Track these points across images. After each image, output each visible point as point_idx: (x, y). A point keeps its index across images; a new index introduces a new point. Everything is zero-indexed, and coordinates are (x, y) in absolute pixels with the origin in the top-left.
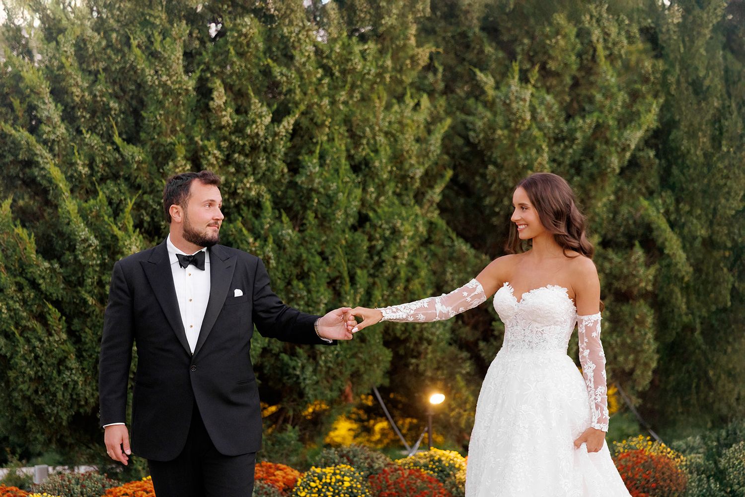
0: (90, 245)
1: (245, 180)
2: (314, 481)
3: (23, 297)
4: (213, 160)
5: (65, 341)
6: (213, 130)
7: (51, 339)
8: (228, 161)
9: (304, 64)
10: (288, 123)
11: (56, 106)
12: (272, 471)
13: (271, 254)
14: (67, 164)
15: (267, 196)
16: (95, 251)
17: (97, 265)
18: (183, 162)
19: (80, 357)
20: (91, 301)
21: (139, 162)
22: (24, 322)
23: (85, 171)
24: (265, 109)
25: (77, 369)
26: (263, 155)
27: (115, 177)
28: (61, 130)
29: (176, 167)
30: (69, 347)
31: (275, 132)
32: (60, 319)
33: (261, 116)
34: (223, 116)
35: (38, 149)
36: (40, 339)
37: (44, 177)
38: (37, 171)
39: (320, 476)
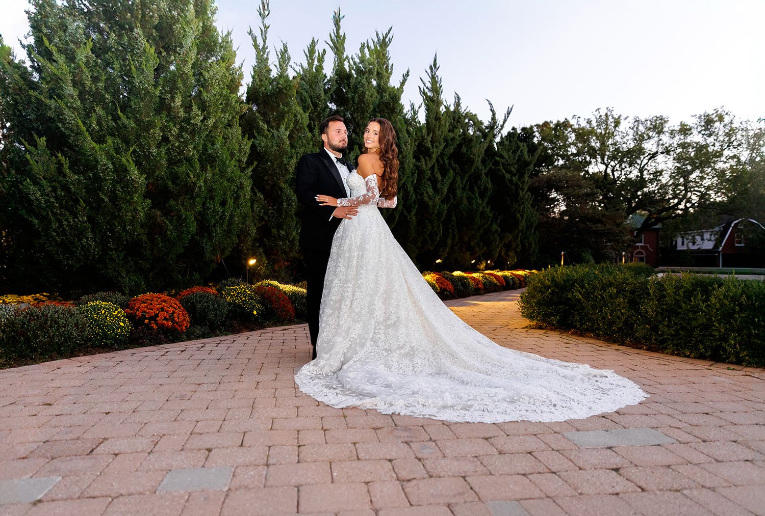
0: (108, 168)
1: (188, 147)
2: (233, 292)
3: (56, 195)
4: (174, 134)
5: (85, 222)
6: (173, 118)
8: (179, 136)
10: (211, 122)
11: (74, 89)
13: (202, 184)
15: (196, 156)
16: (112, 172)
17: (111, 179)
18: (158, 131)
19: (93, 231)
21: (132, 128)
23: (97, 128)
24: (200, 112)
25: (91, 238)
27: (113, 135)
28: (79, 103)
29: (155, 133)
30: (88, 225)
31: (205, 125)
32: (85, 209)
33: (198, 115)
34: (178, 112)
35: (66, 111)
36: (67, 220)
37: (67, 128)
38: (60, 125)
39: (235, 290)
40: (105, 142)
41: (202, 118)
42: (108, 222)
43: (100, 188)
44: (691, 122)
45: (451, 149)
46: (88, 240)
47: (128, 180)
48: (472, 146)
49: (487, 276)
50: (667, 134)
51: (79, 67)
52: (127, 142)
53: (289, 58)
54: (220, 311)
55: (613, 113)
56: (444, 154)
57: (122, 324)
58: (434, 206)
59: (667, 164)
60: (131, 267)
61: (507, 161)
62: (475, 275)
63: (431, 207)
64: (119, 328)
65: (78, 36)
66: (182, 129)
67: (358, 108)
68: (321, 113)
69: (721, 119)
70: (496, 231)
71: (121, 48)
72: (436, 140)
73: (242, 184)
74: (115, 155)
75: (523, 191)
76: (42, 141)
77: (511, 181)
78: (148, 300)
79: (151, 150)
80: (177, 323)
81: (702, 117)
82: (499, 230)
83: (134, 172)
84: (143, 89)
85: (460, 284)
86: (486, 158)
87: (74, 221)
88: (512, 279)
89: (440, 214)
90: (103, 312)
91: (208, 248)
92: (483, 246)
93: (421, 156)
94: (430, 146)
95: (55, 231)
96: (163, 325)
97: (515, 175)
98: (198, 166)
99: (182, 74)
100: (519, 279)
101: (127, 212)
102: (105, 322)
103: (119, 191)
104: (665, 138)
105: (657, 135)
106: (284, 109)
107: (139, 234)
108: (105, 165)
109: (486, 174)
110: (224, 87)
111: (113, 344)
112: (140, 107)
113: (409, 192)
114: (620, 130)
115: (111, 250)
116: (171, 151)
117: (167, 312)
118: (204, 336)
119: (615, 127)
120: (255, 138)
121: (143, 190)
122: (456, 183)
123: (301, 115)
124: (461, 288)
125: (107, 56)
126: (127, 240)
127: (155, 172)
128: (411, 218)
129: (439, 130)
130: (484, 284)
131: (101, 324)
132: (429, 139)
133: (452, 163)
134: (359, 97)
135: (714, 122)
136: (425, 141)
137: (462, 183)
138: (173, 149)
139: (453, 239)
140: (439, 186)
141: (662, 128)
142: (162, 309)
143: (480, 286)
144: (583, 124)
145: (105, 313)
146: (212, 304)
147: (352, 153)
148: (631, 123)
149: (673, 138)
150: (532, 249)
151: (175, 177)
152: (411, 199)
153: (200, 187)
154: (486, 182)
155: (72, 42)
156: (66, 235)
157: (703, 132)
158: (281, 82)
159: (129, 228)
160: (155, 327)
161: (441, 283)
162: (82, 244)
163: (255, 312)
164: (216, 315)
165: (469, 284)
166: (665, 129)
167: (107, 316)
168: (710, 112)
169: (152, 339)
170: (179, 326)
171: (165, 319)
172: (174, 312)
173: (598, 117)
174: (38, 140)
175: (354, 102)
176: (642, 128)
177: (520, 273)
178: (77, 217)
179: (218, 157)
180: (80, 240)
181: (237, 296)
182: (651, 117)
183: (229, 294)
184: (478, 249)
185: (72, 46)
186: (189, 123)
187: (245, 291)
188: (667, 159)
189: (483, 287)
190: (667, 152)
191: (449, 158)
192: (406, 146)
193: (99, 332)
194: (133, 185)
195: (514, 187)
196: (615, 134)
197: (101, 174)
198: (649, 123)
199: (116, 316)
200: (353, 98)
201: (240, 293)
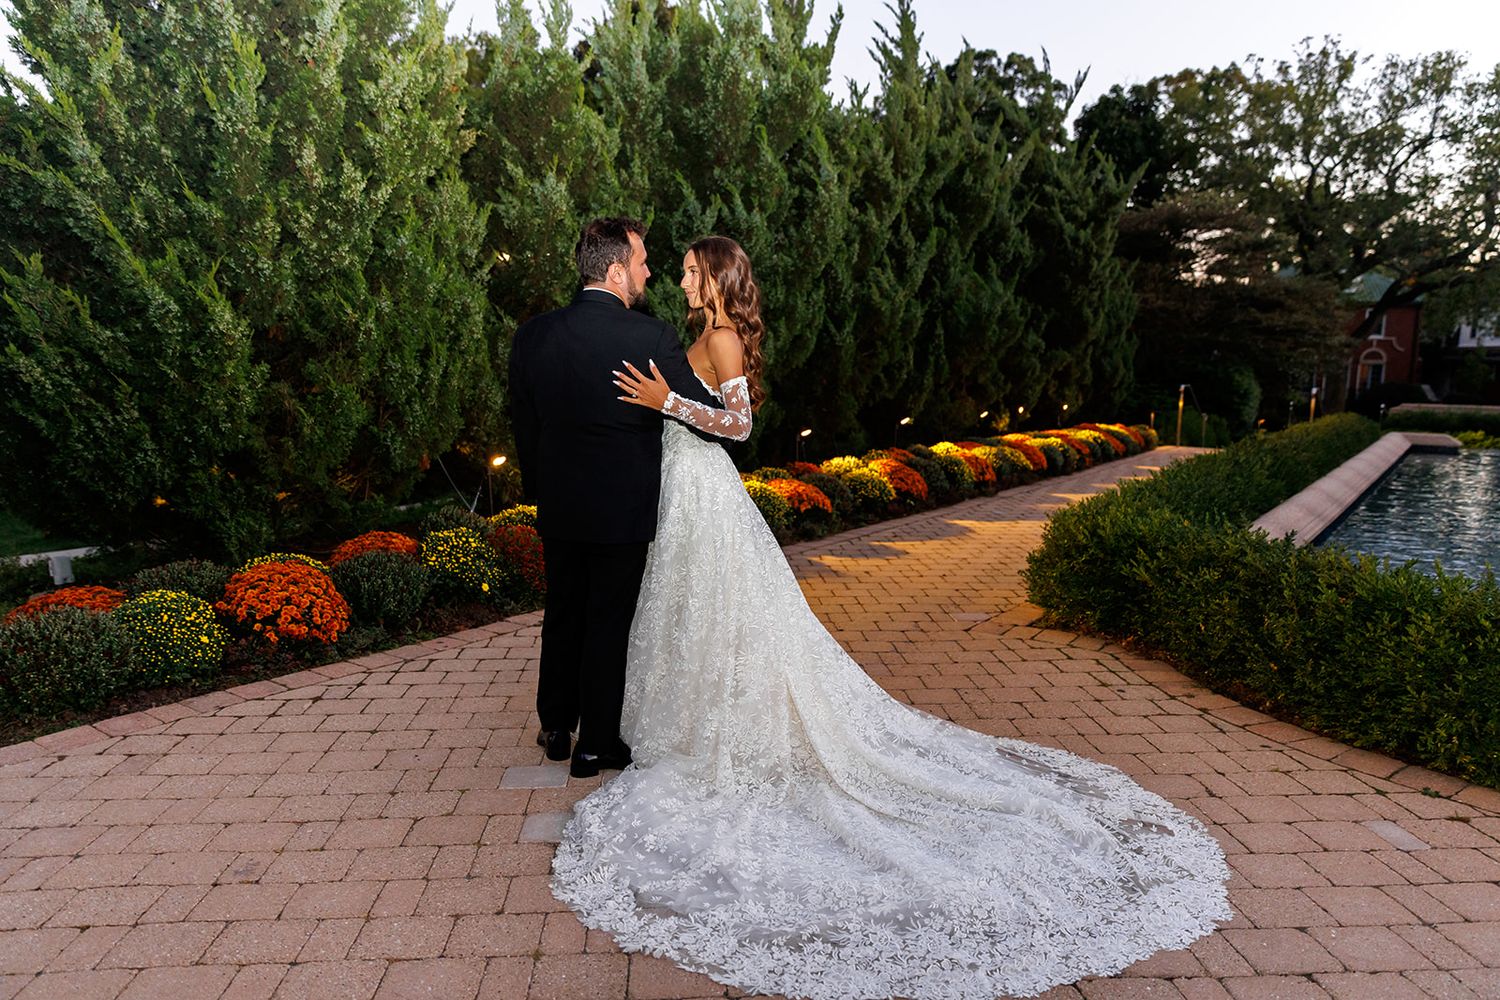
0: (170, 311)
1: (340, 249)
2: (442, 546)
3: (74, 370)
4: (306, 224)
5: (137, 420)
6: (304, 194)
7: (118, 417)
8: (318, 227)
9: (393, 132)
10: (384, 193)
11: (92, 145)
12: (388, 539)
13: (372, 326)
14: (115, 215)
15: (359, 267)
16: (178, 318)
17: (178, 334)
18: (272, 224)
19: (155, 437)
20: (172, 374)
21: (216, 221)
22: (76, 400)
23: (144, 225)
24: (359, 174)
25: (153, 451)
26: (357, 224)
27: (182, 235)
28: (104, 174)
29: (264, 228)
30: (143, 426)
31: (371, 200)
32: (132, 395)
33: (355, 181)
34: (313, 178)
35: (78, 194)
36: (101, 418)
37: (84, 229)
38: (70, 222)
39: (446, 540)
40: (162, 253)
41: (364, 185)
42: (183, 416)
43: (160, 352)
45: (940, 179)
46: (146, 455)
47: (212, 334)
48: (987, 170)
49: (1008, 450)
50: (1459, 93)
51: (98, 95)
52: (210, 249)
53: (569, 14)
54: (411, 593)
55: (1340, 45)
56: (922, 190)
57: (205, 639)
58: (894, 313)
59: (1451, 162)
60: (239, 498)
61: (1068, 193)
62: (979, 451)
63: (888, 313)
64: (199, 647)
65: (94, 22)
66: (324, 212)
67: (725, 111)
68: (647, 125)
70: (1036, 349)
71: (189, 38)
72: (907, 161)
73: (465, 307)
74: (183, 281)
75: (1099, 260)
76: (35, 262)
77: (1075, 240)
78: (261, 580)
79: (260, 265)
80: (318, 627)
82: (1043, 345)
83: (224, 315)
84: (235, 134)
85: (943, 475)
86: (1025, 187)
87: (114, 420)
88: (1065, 452)
89: (907, 324)
90: (166, 617)
91: (398, 447)
92: (1006, 382)
93: (868, 205)
94: (890, 177)
95: (79, 440)
96: (290, 633)
97: (1084, 225)
98: (363, 287)
99: (319, 91)
100: (1079, 451)
101: (218, 397)
102: (168, 638)
103: (197, 355)
104: (1453, 105)
105: (1433, 98)
106: (559, 128)
107: (248, 437)
108: (164, 305)
109: (1021, 226)
110: (415, 108)
111: (187, 680)
112: (232, 173)
113: (842, 284)
114: (1349, 86)
115: (194, 469)
116: (305, 259)
117: (298, 607)
118: (376, 647)
119: (1342, 78)
120: (497, 199)
121: (245, 348)
122: (950, 252)
123: (601, 136)
124: (946, 485)
125: (162, 57)
126: (224, 450)
127: (272, 306)
128: (844, 341)
129: (912, 140)
130: (999, 471)
131: (161, 644)
132: (888, 161)
133: (942, 209)
134: (726, 88)
136: (880, 168)
137: (963, 251)
138: (308, 256)
139: (937, 373)
140: (910, 261)
141: (1448, 82)
142: (288, 600)
143: (988, 477)
144: (1270, 74)
145: (169, 620)
146: (393, 579)
147: (708, 212)
148: (1377, 70)
149: (1470, 104)
150: (1119, 379)
151: (316, 314)
152: (844, 299)
153: (368, 332)
154: (1021, 244)
155: (83, 34)
156: (102, 447)
158: (551, 70)
159: (226, 426)
160: (274, 638)
161: (901, 479)
162: (135, 462)
163: (485, 587)
164: (401, 602)
165: (962, 475)
166: (1454, 83)
167: (173, 626)
169: (268, 661)
170: (324, 633)
171: (294, 620)
172: (312, 602)
173: (1304, 58)
174: (25, 262)
175: (716, 97)
176: (1402, 82)
177: (1084, 434)
178: (119, 413)
179: (407, 263)
180: (131, 455)
181: (450, 554)
182: (1425, 56)
183: (434, 550)
184: (992, 388)
185: (84, 44)
186: (337, 201)
187: (467, 541)
188: (1453, 150)
189: (994, 478)
190: (1455, 136)
191: (935, 200)
192: (828, 191)
193: (157, 660)
194: (223, 343)
195: (1081, 253)
196: (1339, 95)
197: (158, 325)
198: (1419, 68)
199: (193, 623)
200: (714, 88)
201: (457, 547)
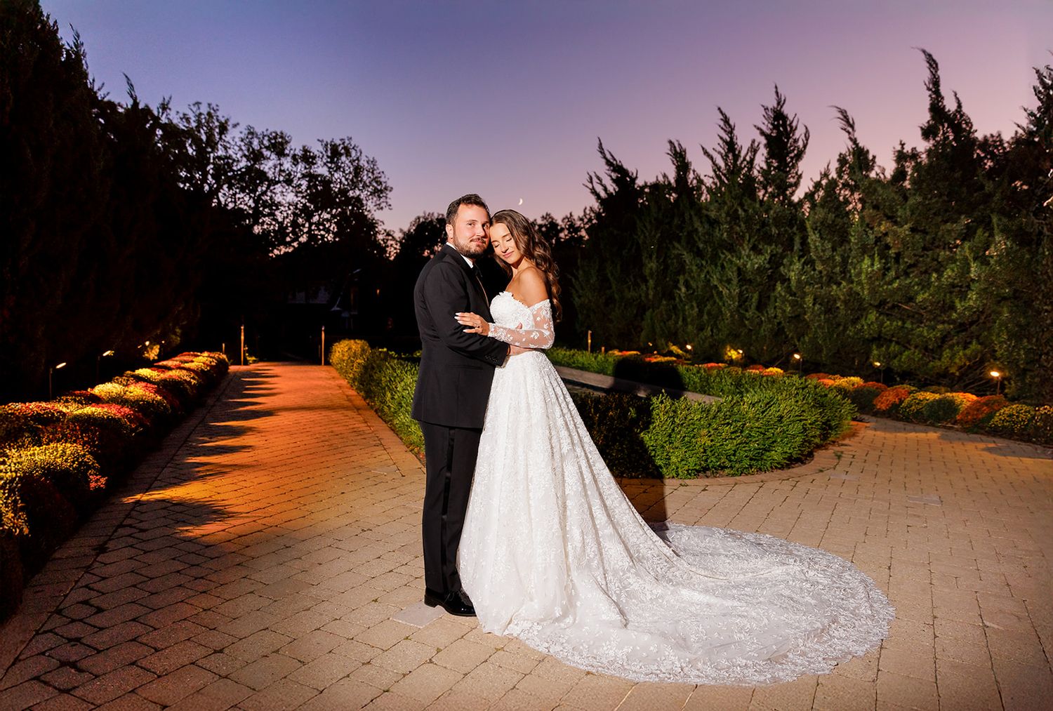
44: (316, 149)
50: (289, 158)
55: (218, 113)
59: (286, 197)
69: (348, 154)
81: (329, 146)
104: (287, 164)
105: (276, 157)
114: (226, 139)
119: (221, 133)
135: (341, 155)
141: (284, 150)
148: (242, 133)
149: (295, 165)
157: (329, 165)
166: (287, 152)
168: (338, 142)
173: (197, 115)
176: (256, 143)
182: (269, 132)
190: (289, 181)
198: (266, 138)
